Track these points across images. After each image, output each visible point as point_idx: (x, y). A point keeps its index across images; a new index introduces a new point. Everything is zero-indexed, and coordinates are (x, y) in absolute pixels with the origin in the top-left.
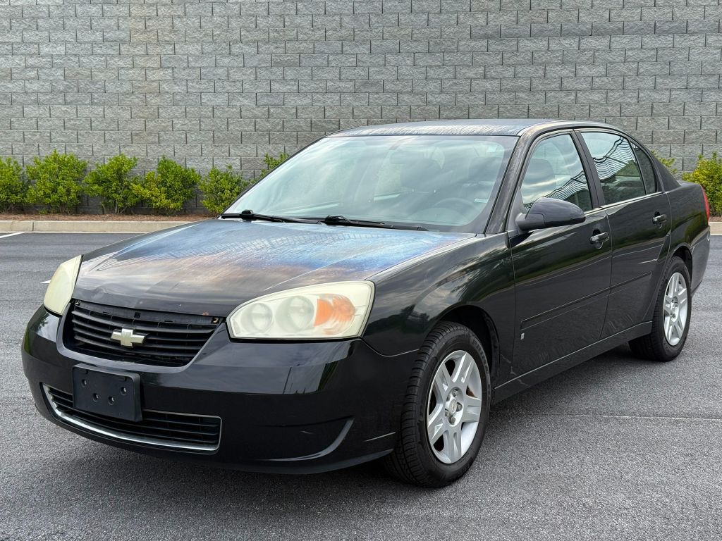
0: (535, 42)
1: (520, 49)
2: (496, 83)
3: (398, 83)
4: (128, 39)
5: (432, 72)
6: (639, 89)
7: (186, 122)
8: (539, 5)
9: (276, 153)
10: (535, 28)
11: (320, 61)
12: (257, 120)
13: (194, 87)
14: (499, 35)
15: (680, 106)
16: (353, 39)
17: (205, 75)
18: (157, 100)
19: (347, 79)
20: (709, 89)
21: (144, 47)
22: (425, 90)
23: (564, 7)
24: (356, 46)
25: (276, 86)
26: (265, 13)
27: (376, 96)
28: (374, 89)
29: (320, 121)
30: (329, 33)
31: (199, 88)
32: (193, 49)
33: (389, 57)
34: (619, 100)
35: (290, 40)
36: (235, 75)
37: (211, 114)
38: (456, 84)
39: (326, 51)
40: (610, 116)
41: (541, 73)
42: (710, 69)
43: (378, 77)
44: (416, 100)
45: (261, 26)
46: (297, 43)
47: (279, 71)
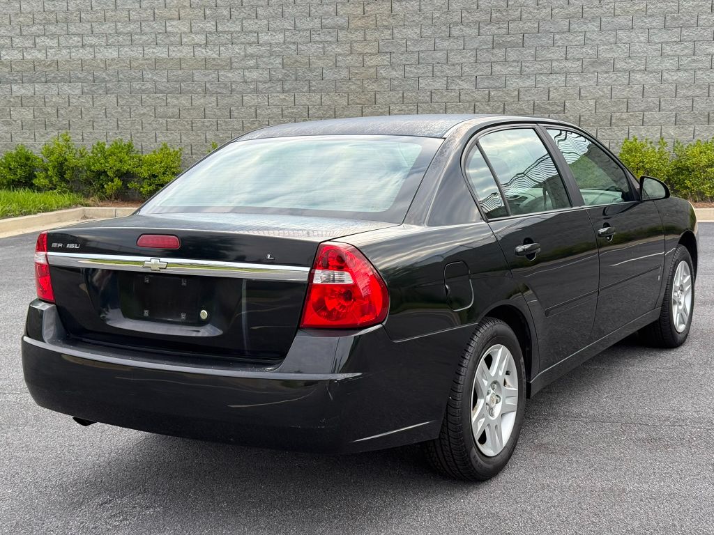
3: (630, 61)
4: (346, 25)
5: (668, 48)
7: (404, 107)
11: (546, 40)
12: (476, 103)
13: (413, 71)
16: (581, 16)
17: (424, 59)
18: (374, 87)
19: (574, 58)
21: (362, 33)
24: (585, 23)
25: (497, 68)
27: (605, 75)
28: (603, 68)
29: (543, 103)
30: (556, 11)
31: (417, 73)
32: (412, 33)
33: (620, 34)
35: (514, 20)
36: (455, 58)
37: (428, 99)
38: (695, 61)
39: (552, 30)
43: (608, 56)
44: (650, 79)
45: (483, 6)
46: (521, 23)
47: (500, 53)
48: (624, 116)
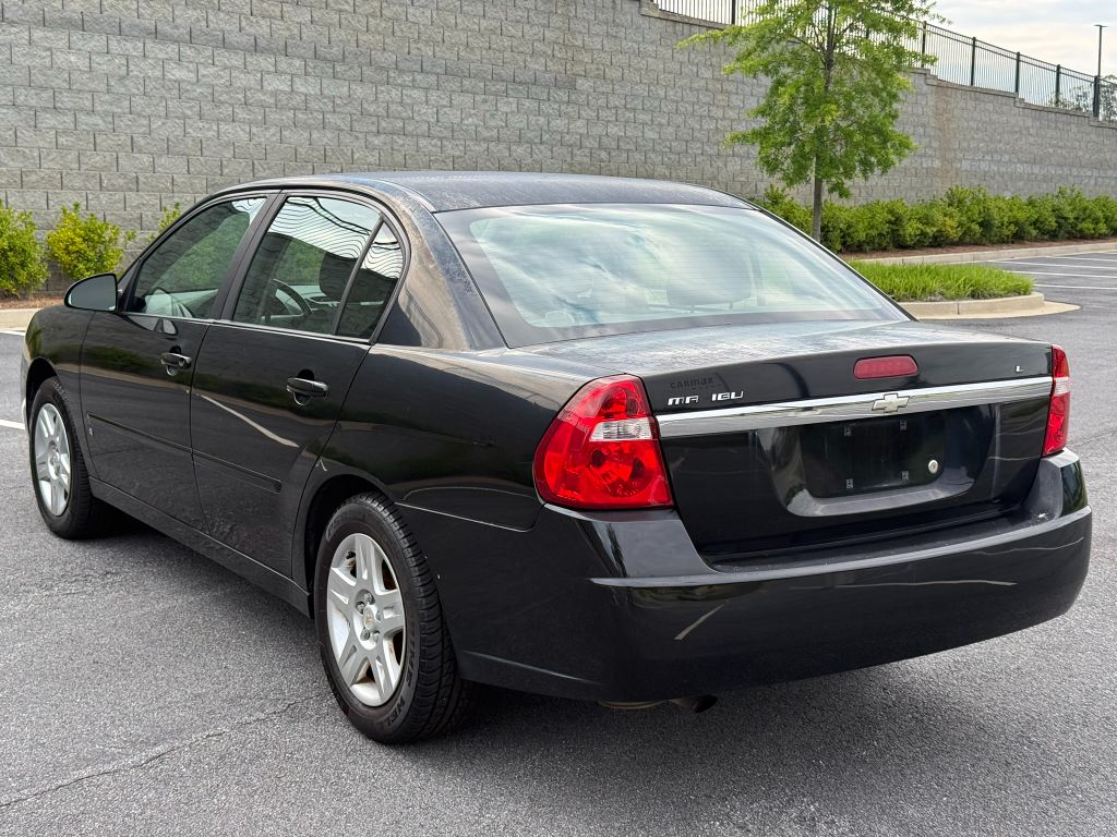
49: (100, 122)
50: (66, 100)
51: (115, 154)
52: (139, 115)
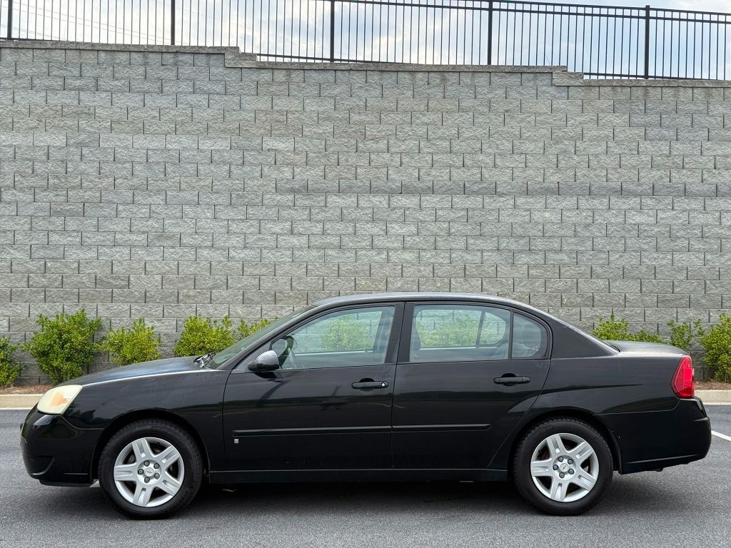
0: (343, 198)
1: (328, 205)
2: (304, 240)
3: (197, 236)
5: (235, 226)
6: (451, 249)
8: (347, 161)
9: (52, 312)
10: (344, 184)
11: (107, 211)
14: (306, 190)
15: (492, 268)
16: (146, 188)
19: (139, 231)
20: (521, 251)
22: (227, 244)
23: (372, 164)
24: (150, 196)
25: (55, 238)
26: (44, 158)
27: (171, 250)
28: (170, 243)
29: (106, 277)
30: (119, 181)
33: (186, 208)
34: (432, 260)
35: (73, 188)
38: (260, 239)
39: (115, 201)
40: (423, 277)
41: (351, 230)
42: (520, 231)
43: (176, 231)
44: (217, 256)
45: (39, 171)
46: (81, 191)
47: (59, 221)
48: (192, 293)
49: (566, 258)
50: (539, 244)
51: (575, 280)
52: (600, 251)
